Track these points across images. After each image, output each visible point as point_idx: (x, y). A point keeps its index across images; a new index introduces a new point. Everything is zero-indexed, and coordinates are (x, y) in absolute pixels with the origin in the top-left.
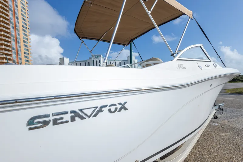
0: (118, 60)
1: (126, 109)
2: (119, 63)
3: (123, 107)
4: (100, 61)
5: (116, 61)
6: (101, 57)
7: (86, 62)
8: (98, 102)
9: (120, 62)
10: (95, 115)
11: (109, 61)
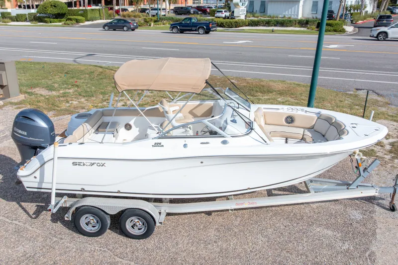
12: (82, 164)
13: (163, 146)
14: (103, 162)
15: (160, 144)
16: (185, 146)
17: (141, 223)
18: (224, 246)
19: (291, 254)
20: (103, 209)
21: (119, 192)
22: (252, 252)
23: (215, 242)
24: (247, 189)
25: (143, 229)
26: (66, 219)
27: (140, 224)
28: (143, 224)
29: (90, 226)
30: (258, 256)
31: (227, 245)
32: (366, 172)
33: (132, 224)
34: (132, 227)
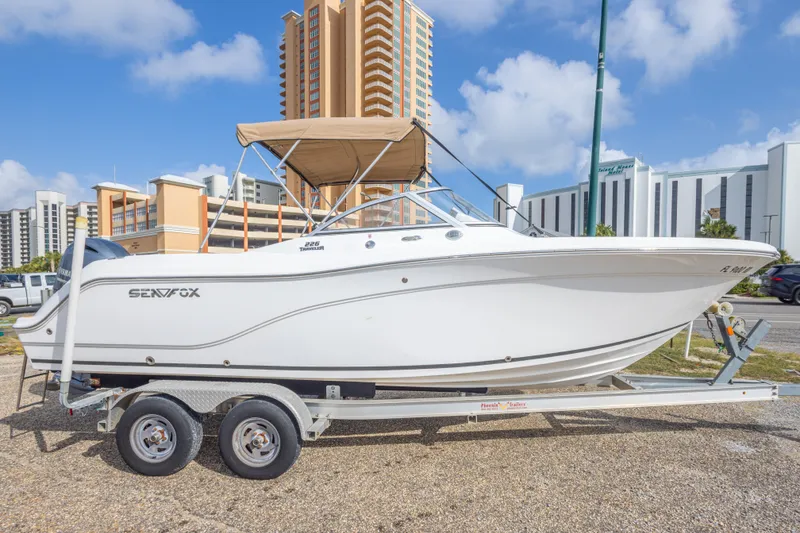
0: (717, 172)
1: (198, 296)
2: (719, 183)
3: (194, 293)
4: (628, 182)
5: (704, 178)
6: (636, 166)
7: (576, 192)
8: (172, 286)
9: (724, 180)
10: (169, 296)
11: (670, 181)
12: (149, 293)
13: (322, 248)
14: (194, 286)
15: (317, 243)
16: (370, 245)
17: (268, 439)
18: (458, 492)
19: (626, 509)
20: (184, 400)
21: (226, 365)
22: (527, 504)
23: (435, 484)
24: (503, 361)
25: (271, 454)
26: (100, 429)
27: (264, 442)
28: (273, 442)
29: (154, 448)
30: (543, 512)
31: (465, 490)
32: (744, 349)
33: (247, 441)
34: (247, 447)
